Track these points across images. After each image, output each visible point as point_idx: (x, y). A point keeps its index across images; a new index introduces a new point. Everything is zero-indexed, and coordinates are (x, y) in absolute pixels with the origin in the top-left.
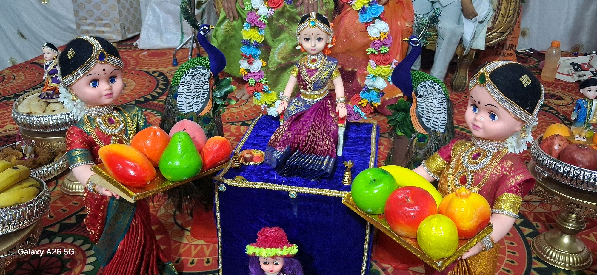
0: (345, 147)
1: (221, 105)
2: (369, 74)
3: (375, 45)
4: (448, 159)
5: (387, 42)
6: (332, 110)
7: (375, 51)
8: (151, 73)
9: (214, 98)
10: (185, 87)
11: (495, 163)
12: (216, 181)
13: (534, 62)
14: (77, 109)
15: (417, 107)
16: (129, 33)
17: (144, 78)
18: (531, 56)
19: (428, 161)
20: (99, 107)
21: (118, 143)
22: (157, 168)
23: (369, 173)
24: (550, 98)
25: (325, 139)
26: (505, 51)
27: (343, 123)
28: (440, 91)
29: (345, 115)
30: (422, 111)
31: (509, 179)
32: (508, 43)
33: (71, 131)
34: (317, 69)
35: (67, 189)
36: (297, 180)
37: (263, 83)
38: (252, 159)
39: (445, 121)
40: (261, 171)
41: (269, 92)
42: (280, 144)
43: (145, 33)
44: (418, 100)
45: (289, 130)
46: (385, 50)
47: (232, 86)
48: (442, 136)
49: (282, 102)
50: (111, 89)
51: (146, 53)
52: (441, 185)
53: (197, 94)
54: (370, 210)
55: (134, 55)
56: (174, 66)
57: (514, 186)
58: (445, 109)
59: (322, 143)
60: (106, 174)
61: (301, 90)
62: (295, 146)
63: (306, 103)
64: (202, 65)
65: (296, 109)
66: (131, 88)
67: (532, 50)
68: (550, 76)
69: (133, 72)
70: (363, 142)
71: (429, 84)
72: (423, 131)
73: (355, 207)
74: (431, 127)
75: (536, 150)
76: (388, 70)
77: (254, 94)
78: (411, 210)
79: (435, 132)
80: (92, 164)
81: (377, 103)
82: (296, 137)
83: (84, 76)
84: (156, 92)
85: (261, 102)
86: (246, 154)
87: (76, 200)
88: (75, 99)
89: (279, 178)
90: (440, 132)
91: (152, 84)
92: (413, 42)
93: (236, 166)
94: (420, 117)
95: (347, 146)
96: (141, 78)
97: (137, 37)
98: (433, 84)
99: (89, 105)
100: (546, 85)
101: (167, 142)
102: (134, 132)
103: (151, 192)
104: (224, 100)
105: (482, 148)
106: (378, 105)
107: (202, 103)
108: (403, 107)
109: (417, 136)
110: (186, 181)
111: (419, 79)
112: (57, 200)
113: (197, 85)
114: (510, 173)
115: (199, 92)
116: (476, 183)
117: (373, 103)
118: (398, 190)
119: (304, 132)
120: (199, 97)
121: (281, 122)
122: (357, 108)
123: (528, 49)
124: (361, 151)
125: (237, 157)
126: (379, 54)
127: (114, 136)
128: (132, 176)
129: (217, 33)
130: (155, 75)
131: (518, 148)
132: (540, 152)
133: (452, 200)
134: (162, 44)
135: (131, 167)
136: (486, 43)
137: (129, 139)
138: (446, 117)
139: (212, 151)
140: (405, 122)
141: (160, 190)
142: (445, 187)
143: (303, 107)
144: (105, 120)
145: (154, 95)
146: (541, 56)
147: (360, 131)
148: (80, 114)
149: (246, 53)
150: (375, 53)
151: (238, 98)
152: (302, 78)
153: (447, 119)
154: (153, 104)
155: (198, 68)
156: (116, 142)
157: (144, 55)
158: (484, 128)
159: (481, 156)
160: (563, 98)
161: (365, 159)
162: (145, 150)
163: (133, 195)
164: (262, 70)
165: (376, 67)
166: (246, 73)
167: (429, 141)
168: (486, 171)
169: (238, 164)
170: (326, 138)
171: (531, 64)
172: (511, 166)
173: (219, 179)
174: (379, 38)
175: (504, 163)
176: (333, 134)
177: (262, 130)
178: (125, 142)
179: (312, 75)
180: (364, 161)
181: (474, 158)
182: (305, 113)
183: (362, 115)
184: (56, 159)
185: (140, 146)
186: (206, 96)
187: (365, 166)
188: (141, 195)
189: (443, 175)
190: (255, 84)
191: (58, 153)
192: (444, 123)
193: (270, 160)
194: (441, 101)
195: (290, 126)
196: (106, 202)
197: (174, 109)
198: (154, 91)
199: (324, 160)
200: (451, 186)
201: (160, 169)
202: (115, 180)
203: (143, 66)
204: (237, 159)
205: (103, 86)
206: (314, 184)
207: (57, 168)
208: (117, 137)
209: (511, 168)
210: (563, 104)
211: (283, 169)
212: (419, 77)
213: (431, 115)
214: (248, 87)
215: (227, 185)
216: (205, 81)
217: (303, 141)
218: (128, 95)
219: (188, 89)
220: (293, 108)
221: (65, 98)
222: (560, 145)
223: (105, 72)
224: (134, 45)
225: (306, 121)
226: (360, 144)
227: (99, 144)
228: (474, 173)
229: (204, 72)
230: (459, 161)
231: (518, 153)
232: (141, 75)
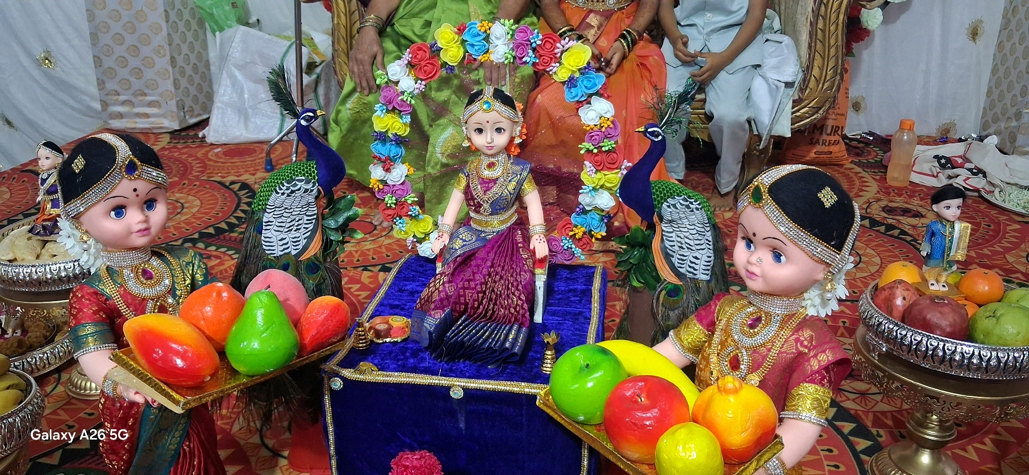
0: (548, 308)
1: (338, 242)
2: (585, 185)
3: (593, 138)
4: (711, 327)
5: (613, 133)
6: (524, 247)
7: (593, 147)
8: (228, 184)
9: (324, 229)
10: (275, 213)
11: (786, 333)
12: (325, 372)
13: (876, 154)
14: (89, 255)
15: (662, 240)
16: (191, 117)
17: (215, 193)
18: (870, 144)
19: (679, 331)
20: (127, 251)
21: (159, 312)
22: (222, 353)
23: (578, 354)
24: (901, 215)
25: (511, 296)
26: (825, 137)
27: (541, 267)
28: (699, 212)
29: (545, 255)
30: (671, 246)
31: (808, 360)
32: (830, 123)
33: (77, 294)
34: (497, 179)
35: (76, 389)
36: (464, 367)
37: (409, 202)
38: (388, 333)
39: (710, 262)
40: (404, 353)
41: (421, 217)
42: (436, 306)
43: (219, 116)
44: (664, 228)
45: (450, 282)
46: (610, 146)
47: (357, 209)
48: (706, 287)
49: (440, 234)
50: (146, 221)
51: (219, 149)
52: (699, 372)
53: (297, 224)
54: (582, 418)
55: (199, 155)
56: (268, 171)
57: (817, 372)
58: (710, 241)
59: (506, 303)
60: (135, 366)
61: (472, 214)
62: (460, 308)
63: (479, 236)
64: (304, 175)
65: (462, 247)
66: (192, 210)
67: (871, 134)
68: (901, 178)
69: (197, 183)
70: (578, 298)
71: (681, 201)
72: (672, 279)
73: (557, 413)
74: (687, 273)
75: (868, 307)
76: (614, 178)
77: (395, 220)
78: (644, 415)
79: (695, 281)
80: (112, 349)
81: (600, 233)
82: (462, 293)
83: (100, 201)
84: (235, 217)
85: (406, 233)
86: (380, 324)
87: (91, 409)
88: (85, 238)
89: (436, 364)
90: (702, 280)
91: (229, 204)
92: (652, 133)
93: (361, 345)
94: (668, 256)
95: (551, 305)
96: (210, 193)
97: (204, 123)
98: (687, 201)
99: (109, 249)
100: (895, 193)
101: (239, 309)
102: (187, 292)
103: (210, 395)
104: (343, 232)
105: (764, 308)
106: (602, 236)
107: (305, 239)
108: (640, 239)
109: (665, 288)
110: (271, 373)
111: (664, 194)
112: (58, 409)
113: (296, 210)
114: (809, 350)
115: (299, 220)
116: (754, 368)
117: (593, 233)
118: (625, 382)
119: (476, 285)
120: (300, 229)
121: (439, 267)
122: (567, 241)
123: (865, 133)
124: (576, 314)
125: (363, 329)
126: (600, 152)
127: (152, 299)
128: (179, 369)
129: (340, 115)
130: (234, 188)
131: (824, 308)
132: (873, 311)
133: (712, 397)
134: (246, 135)
135: (177, 354)
136: (792, 125)
137: (178, 304)
138: (712, 255)
139: (315, 322)
140: (644, 264)
141: (227, 390)
142: (704, 375)
143: (475, 241)
144: (137, 272)
145: (231, 223)
146: (885, 143)
147: (574, 279)
148: (94, 263)
149: (381, 154)
150: (592, 150)
151: (376, 223)
152: (471, 194)
153: (712, 258)
154: (231, 237)
155: (298, 180)
156: (155, 309)
157: (217, 154)
158: (763, 276)
159: (763, 322)
160: (923, 214)
161: (580, 328)
162: (202, 322)
163: (180, 401)
164: (407, 181)
165: (596, 173)
166: (381, 187)
167: (685, 297)
168: (771, 348)
169: (364, 341)
170: (513, 294)
171: (870, 157)
172: (811, 337)
173: (332, 368)
174: (599, 126)
175: (800, 333)
176: (525, 287)
177: (408, 281)
178: (170, 309)
179: (488, 189)
180: (580, 330)
181: (752, 326)
182: (477, 252)
183: (575, 252)
184: (57, 338)
185: (195, 316)
186: (311, 227)
187: (581, 340)
188: (194, 400)
189: (703, 355)
190: (395, 204)
191: (63, 327)
192: (709, 266)
193: (419, 333)
194: (703, 230)
195: (452, 274)
196: (137, 413)
197: (258, 250)
198: (231, 215)
199: (510, 331)
200: (715, 373)
201: (228, 355)
202: (150, 376)
203: (215, 172)
204: (363, 333)
205: (134, 217)
206: (493, 372)
207: (59, 354)
208: (157, 302)
209: (811, 341)
210: (923, 224)
211: (440, 349)
212: (664, 190)
213: (686, 252)
214: (384, 209)
215: (344, 379)
216: (310, 201)
217: (474, 301)
218: (188, 224)
219: (281, 217)
220: (458, 244)
221: (69, 237)
222: (904, 299)
223: (137, 192)
224: (200, 136)
225: (478, 266)
226: (574, 302)
227: (126, 314)
228: (752, 351)
229: (307, 188)
230: (727, 331)
231: (823, 315)
232: (210, 188)
